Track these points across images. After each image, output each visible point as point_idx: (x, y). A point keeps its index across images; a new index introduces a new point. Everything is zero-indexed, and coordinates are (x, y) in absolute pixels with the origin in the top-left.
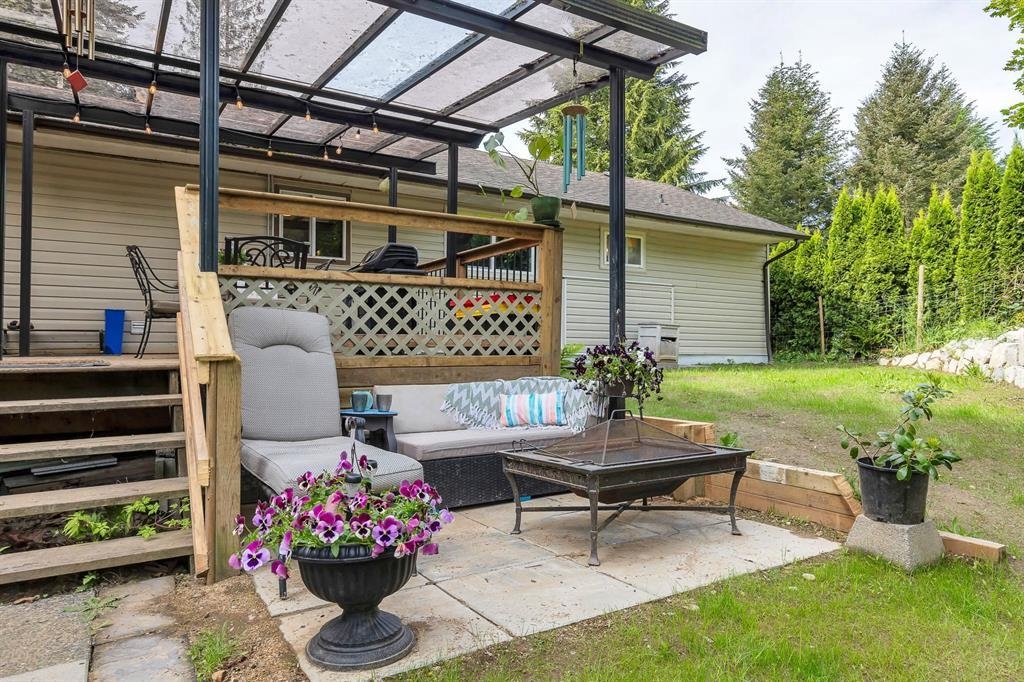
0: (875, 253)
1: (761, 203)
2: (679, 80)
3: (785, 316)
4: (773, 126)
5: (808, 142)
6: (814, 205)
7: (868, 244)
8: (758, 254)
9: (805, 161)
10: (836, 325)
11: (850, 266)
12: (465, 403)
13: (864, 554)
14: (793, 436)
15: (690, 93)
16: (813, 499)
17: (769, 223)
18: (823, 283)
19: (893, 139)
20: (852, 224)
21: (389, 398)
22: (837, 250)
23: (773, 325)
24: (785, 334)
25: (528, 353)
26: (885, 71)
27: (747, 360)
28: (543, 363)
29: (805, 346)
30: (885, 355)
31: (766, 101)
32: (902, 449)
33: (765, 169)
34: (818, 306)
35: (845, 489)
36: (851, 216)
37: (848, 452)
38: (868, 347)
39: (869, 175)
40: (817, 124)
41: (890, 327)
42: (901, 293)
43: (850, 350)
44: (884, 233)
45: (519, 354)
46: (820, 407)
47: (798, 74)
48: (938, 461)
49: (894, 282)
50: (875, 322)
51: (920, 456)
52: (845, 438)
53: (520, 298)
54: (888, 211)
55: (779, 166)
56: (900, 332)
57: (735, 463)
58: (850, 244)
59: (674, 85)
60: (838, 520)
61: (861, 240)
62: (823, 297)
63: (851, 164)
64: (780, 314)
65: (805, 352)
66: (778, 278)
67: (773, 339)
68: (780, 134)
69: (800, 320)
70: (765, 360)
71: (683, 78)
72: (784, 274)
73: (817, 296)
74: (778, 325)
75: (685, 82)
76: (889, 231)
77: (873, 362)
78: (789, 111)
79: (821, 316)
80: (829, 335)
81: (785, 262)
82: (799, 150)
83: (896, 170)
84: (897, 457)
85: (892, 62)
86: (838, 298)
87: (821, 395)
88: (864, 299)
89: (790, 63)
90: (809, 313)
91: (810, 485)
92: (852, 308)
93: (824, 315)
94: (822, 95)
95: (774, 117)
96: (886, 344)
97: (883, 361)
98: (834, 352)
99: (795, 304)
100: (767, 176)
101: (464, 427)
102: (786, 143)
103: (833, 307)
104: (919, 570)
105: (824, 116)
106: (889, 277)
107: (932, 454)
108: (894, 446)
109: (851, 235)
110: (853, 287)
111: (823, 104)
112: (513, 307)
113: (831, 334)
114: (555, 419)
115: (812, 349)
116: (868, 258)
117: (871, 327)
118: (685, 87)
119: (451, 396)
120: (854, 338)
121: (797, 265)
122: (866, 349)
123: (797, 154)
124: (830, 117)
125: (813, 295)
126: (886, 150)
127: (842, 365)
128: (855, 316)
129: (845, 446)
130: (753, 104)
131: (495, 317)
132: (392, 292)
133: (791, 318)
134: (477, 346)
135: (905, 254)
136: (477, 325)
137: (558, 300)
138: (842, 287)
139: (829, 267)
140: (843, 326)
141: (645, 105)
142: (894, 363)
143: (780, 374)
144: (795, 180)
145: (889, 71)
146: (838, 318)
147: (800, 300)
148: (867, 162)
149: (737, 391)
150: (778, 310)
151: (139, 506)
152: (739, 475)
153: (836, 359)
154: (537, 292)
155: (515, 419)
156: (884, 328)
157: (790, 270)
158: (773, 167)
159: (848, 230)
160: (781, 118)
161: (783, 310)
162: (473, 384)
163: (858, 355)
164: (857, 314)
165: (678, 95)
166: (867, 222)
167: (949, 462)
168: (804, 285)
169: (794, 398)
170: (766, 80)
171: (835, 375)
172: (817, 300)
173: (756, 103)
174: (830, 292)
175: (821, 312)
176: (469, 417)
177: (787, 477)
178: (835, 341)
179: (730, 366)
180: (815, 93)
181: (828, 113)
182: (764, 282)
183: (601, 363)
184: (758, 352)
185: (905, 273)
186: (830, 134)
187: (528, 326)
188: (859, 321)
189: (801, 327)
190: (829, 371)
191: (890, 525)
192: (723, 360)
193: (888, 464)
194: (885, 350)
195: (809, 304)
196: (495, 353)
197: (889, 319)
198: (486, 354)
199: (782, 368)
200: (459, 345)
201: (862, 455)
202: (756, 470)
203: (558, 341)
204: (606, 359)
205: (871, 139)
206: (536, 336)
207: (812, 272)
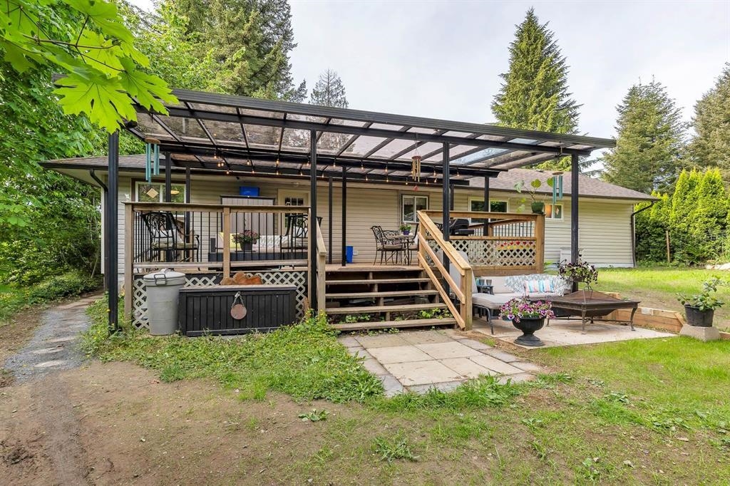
0: (704, 206)
1: (625, 171)
2: (571, 104)
3: (644, 242)
4: (634, 123)
5: (658, 131)
6: (662, 170)
7: (700, 202)
8: (628, 209)
9: (656, 143)
10: (678, 247)
11: (687, 214)
12: (512, 283)
13: (686, 337)
14: (654, 300)
15: (578, 111)
16: (665, 321)
17: (635, 192)
18: (669, 223)
19: (723, 125)
20: (688, 191)
21: (491, 281)
22: (678, 205)
23: (636, 246)
24: (644, 251)
25: (531, 264)
26: (718, 82)
27: (621, 266)
28: (537, 268)
29: (657, 258)
30: (709, 263)
31: (628, 105)
32: (701, 300)
33: (628, 150)
34: (665, 237)
35: (680, 317)
36: (688, 186)
37: (680, 302)
38: (698, 259)
39: (704, 149)
40: (665, 119)
41: (714, 247)
42: (722, 229)
43: (687, 261)
44: (710, 195)
45: (527, 265)
46: (669, 289)
47: (652, 90)
48: (715, 305)
49: (717, 222)
50: (703, 245)
51: (708, 303)
52: (679, 297)
53: (528, 243)
54: (713, 182)
55: (638, 148)
56: (720, 251)
57: (634, 305)
58: (687, 202)
59: (568, 107)
60: (676, 328)
61: (695, 199)
62: (669, 231)
63: (689, 142)
64: (641, 240)
65: (657, 262)
66: (639, 221)
67: (636, 254)
68: (638, 127)
69: (654, 244)
70: (632, 266)
71: (574, 102)
72: (644, 219)
73: (665, 230)
74: (639, 246)
75: (574, 105)
76: (714, 194)
77: (703, 267)
78: (645, 113)
79: (668, 242)
80: (673, 252)
81: (644, 213)
82: (652, 137)
83: (725, 145)
84: (701, 303)
85: (723, 75)
86: (678, 232)
87: (668, 284)
88: (696, 232)
89: (646, 82)
90: (660, 240)
91: (664, 315)
92: (688, 238)
93: (669, 240)
94: (669, 101)
95: (634, 118)
96: (711, 257)
97: (709, 267)
98: (676, 262)
99: (650, 235)
100: (628, 154)
101: (513, 292)
102: (643, 133)
103: (675, 236)
104: (708, 342)
105: (670, 114)
106: (714, 220)
107: (713, 302)
108: (699, 300)
109: (688, 196)
110: (689, 226)
111: (671, 106)
112: (525, 247)
113: (674, 252)
114: (550, 290)
115: (661, 260)
116: (700, 209)
117: (701, 248)
118: (575, 107)
119: (507, 281)
120: (689, 254)
121: (652, 214)
122: (697, 260)
123: (650, 139)
124: (675, 114)
125: (662, 230)
126: (717, 132)
127: (681, 269)
128: (690, 242)
129: (679, 300)
130: (618, 107)
131: (518, 250)
132: (461, 242)
133: (648, 243)
134: (511, 262)
135: (725, 207)
136: (505, 254)
137: (543, 243)
138: (683, 226)
139: (673, 215)
140: (683, 247)
141: (550, 121)
142: (716, 268)
143: (642, 273)
144: (649, 155)
145: (721, 81)
146: (678, 242)
147: (653, 233)
148: (704, 141)
149: (620, 281)
150: (639, 238)
151: (436, 310)
152: (634, 310)
153: (677, 265)
154: (534, 240)
155: (533, 290)
156: (709, 248)
157: (648, 216)
158: (634, 148)
159: (686, 194)
160: (639, 118)
161: (643, 238)
162: (514, 277)
163: (692, 263)
164: (691, 240)
165: (570, 113)
166: (699, 190)
167: (720, 305)
168: (656, 225)
169: (653, 285)
170: (628, 92)
171: (676, 274)
172: (665, 232)
173: (621, 106)
174: (673, 229)
175: (668, 239)
176: (514, 289)
177: (654, 313)
178: (677, 256)
179: (612, 269)
180: (664, 100)
181: (673, 112)
182: (632, 224)
183: (573, 270)
184: (627, 260)
185: (725, 217)
186: (675, 125)
187: (531, 254)
188: (693, 244)
189: (654, 247)
190: (673, 272)
191: (697, 327)
192: (607, 266)
193: (696, 306)
194: (711, 261)
195: (659, 235)
196: (505, 265)
197: (713, 243)
198: (515, 265)
199: (643, 270)
200: (505, 262)
201: (686, 303)
202: (640, 310)
203: (543, 260)
204: (575, 268)
205: (706, 126)
206: (534, 257)
207: (662, 217)
